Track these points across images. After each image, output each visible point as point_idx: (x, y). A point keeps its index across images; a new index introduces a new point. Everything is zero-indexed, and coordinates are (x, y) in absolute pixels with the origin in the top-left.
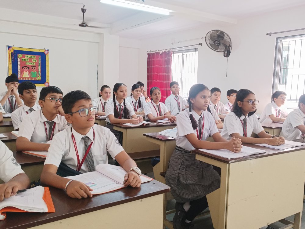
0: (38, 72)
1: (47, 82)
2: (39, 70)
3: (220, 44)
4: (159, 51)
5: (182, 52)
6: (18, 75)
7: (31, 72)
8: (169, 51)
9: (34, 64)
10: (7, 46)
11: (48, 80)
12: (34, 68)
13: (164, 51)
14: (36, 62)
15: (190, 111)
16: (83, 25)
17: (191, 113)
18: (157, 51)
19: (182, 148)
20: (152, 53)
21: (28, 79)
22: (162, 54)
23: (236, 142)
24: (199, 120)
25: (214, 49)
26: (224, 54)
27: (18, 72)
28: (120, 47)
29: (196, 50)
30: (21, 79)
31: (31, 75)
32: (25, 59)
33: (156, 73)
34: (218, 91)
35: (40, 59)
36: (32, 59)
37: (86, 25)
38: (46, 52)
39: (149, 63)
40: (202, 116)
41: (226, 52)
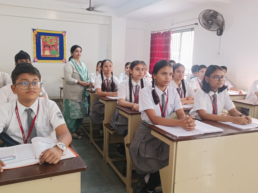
0: (57, 50)
1: (64, 58)
2: (58, 49)
3: (212, 24)
4: (160, 31)
5: (180, 32)
6: (41, 53)
7: (52, 50)
8: (169, 31)
9: (54, 43)
10: (32, 29)
11: (65, 57)
12: (53, 47)
13: (164, 31)
14: (55, 42)
15: (153, 87)
16: (90, 9)
17: (154, 89)
18: (159, 31)
19: (146, 123)
20: (155, 33)
21: (49, 56)
22: (162, 34)
23: (189, 120)
24: (163, 96)
25: (208, 28)
26: (217, 32)
27: (41, 51)
28: (126, 28)
29: (192, 29)
30: (43, 56)
31: (51, 53)
32: (46, 39)
33: (157, 51)
34: (204, 68)
35: (59, 40)
36: (52, 40)
37: (92, 10)
38: (64, 34)
39: (152, 42)
40: (166, 91)
41: (219, 31)
